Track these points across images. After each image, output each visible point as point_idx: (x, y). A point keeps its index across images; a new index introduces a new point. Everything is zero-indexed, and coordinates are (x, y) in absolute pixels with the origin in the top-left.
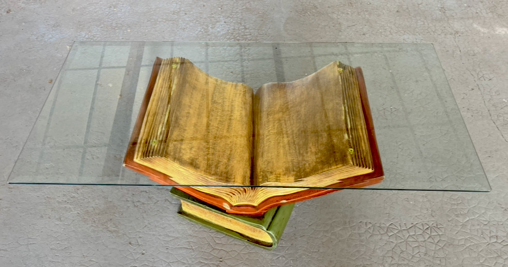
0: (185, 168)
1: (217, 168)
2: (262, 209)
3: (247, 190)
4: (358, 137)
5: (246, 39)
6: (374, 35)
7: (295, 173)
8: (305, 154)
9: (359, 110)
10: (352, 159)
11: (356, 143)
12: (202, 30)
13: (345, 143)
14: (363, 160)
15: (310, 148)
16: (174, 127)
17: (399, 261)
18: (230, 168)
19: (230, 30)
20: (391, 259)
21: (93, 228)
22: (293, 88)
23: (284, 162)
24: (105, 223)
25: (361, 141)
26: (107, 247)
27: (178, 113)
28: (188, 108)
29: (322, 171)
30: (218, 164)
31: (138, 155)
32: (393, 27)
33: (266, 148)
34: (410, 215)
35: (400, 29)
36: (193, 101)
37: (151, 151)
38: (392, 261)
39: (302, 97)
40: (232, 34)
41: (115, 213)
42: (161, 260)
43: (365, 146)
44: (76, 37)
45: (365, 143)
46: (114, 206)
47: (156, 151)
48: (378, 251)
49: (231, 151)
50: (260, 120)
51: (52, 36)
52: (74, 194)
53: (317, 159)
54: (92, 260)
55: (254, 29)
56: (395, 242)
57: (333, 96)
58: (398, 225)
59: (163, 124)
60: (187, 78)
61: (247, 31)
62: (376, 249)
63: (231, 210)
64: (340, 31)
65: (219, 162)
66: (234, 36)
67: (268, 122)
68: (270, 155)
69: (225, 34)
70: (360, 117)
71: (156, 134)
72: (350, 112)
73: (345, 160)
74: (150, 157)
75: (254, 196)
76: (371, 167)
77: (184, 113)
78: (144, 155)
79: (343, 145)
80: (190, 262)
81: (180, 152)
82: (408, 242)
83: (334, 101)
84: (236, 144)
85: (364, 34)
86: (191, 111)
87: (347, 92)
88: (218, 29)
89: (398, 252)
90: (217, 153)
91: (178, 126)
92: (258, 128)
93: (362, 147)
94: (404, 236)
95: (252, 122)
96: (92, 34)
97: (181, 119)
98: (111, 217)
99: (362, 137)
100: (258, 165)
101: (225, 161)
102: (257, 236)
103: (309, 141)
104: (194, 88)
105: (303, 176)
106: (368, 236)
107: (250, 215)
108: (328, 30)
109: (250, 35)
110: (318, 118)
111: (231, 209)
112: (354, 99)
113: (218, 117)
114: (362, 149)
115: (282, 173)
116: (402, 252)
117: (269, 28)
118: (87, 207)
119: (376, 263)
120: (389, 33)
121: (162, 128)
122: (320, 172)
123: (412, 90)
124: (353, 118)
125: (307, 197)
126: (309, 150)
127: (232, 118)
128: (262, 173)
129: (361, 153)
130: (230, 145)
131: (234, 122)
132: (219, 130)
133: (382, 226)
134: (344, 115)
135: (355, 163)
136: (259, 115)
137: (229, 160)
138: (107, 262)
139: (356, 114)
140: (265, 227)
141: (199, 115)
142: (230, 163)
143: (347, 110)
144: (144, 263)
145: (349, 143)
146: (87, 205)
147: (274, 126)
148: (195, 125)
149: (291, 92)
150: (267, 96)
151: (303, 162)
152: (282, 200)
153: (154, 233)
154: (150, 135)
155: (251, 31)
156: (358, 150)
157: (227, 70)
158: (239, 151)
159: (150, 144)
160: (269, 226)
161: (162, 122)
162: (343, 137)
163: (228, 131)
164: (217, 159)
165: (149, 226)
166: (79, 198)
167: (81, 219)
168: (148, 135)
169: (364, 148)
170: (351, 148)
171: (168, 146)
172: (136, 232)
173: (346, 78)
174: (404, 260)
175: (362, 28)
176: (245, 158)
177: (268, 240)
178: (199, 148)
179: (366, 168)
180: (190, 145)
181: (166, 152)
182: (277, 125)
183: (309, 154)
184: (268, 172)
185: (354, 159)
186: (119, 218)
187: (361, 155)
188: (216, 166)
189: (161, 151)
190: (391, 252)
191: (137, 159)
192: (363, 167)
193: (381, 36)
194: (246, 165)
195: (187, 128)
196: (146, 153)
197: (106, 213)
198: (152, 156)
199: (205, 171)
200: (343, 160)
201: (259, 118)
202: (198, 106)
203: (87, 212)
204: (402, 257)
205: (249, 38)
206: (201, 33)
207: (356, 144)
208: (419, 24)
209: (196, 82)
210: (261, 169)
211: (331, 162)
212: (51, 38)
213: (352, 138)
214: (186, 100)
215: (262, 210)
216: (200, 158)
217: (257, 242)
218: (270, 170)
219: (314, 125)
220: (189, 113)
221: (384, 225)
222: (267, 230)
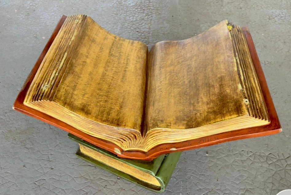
0: (76, 114)
1: (109, 115)
2: (151, 155)
3: (137, 137)
4: (252, 88)
5: (150, 9)
6: (248, 9)
7: (185, 122)
8: (196, 104)
9: (250, 63)
10: (248, 109)
11: (250, 93)
12: (117, 3)
13: (239, 93)
14: (258, 111)
15: (201, 98)
16: (68, 73)
17: (279, 186)
18: (121, 115)
19: (137, 3)
20: (272, 185)
21: (13, 145)
22: (184, 45)
23: (175, 111)
24: (23, 141)
25: (255, 93)
26: (22, 161)
27: (74, 61)
28: (84, 58)
29: (214, 121)
30: (110, 111)
31: (28, 98)
32: (263, 4)
33: (158, 97)
34: (287, 147)
35: (269, 6)
36: (91, 52)
37: (41, 95)
38: (272, 187)
39: (193, 52)
40: (140, 5)
41: (33, 133)
42: (67, 174)
43: (259, 97)
44: (23, 4)
45: (259, 94)
46: (33, 128)
47: (46, 94)
48: (259, 177)
49: (124, 99)
50: (153, 72)
51: (6, 3)
52: (2, 116)
53: (208, 108)
54: (8, 172)
55: (156, 3)
56: (275, 170)
57: (223, 50)
58: (276, 155)
59: (57, 69)
60: (86, 32)
61: (151, 4)
62: (258, 175)
63: (122, 155)
64: (222, 6)
65: (111, 109)
66: (141, 7)
67: (160, 74)
68: (161, 104)
69: (134, 5)
70: (252, 70)
71: (48, 79)
72: (242, 64)
73: (241, 110)
74: (39, 101)
75: (144, 143)
76: (267, 119)
77: (80, 61)
78: (33, 98)
79: (237, 95)
80: (92, 178)
81: (72, 97)
82: (287, 170)
83: (226, 55)
84: (129, 93)
85: (241, 8)
86: (88, 61)
87: (237, 47)
88: (129, 2)
89: (278, 178)
90: (110, 101)
91: (73, 73)
92: (150, 80)
93: (256, 98)
94: (282, 165)
95: (145, 75)
96: (35, 3)
97: (76, 67)
98: (30, 136)
99: (255, 88)
100: (149, 113)
101: (118, 108)
102: (146, 180)
103: (200, 92)
104: (93, 41)
105: (194, 126)
106: (250, 163)
107: (140, 160)
108: (213, 5)
109: (153, 6)
110: (209, 70)
111: (122, 153)
112: (244, 53)
113: (114, 68)
114: (257, 99)
115: (172, 122)
116: (282, 179)
117: (168, 2)
118: (11, 127)
119: (258, 187)
120: (260, 8)
121: (56, 73)
122: (212, 122)
123: (281, 48)
124: (246, 70)
125: (197, 146)
126: (200, 100)
127: (127, 69)
128: (152, 121)
129: (256, 103)
130: (123, 94)
131: (128, 74)
132: (114, 79)
133: (262, 154)
134: (236, 67)
135: (251, 114)
136: (152, 68)
137: (121, 107)
138: (20, 174)
139: (247, 66)
140: (154, 172)
141: (96, 65)
142: (122, 111)
143: (239, 62)
144: (52, 177)
145: (244, 93)
146: (11, 126)
147: (166, 77)
148: (91, 74)
149: (182, 49)
150: (160, 52)
151: (194, 112)
152: (171, 148)
153: (64, 151)
154: (43, 79)
155: (154, 4)
156: (253, 100)
157: (134, 30)
158: (131, 99)
159: (42, 88)
160: (158, 172)
161: (57, 68)
162: (237, 87)
163: (122, 81)
164: (109, 106)
165: (60, 145)
166: (5, 120)
167: (4, 137)
168: (41, 80)
169: (259, 100)
170: (246, 98)
171: (59, 91)
172: (49, 150)
173: (235, 35)
174: (284, 187)
175: (239, 4)
176: (137, 106)
177: (157, 183)
178: (92, 95)
179: (263, 119)
180: (83, 91)
181: (56, 96)
182: (168, 76)
183: (200, 104)
184: (158, 120)
185: (250, 109)
186: (36, 138)
187: (256, 106)
188: (108, 113)
189: (51, 95)
190: (271, 178)
191: (27, 103)
192: (260, 118)
193: (255, 10)
194: (137, 112)
195: (82, 76)
196: (36, 97)
197: (26, 133)
198: (41, 100)
199: (96, 117)
200: (238, 110)
201: (152, 71)
202: (95, 57)
203: (10, 131)
204: (282, 184)
205: (153, 9)
206: (116, 4)
207: (251, 95)
208: (283, 3)
209: (96, 37)
210: (151, 118)
211: (225, 112)
212: (4, 5)
213: (246, 88)
214: (83, 50)
215: (152, 157)
216: (92, 104)
217: (147, 185)
218: (161, 119)
219: (206, 76)
220: (85, 62)
221: (264, 154)
222: (156, 175)
